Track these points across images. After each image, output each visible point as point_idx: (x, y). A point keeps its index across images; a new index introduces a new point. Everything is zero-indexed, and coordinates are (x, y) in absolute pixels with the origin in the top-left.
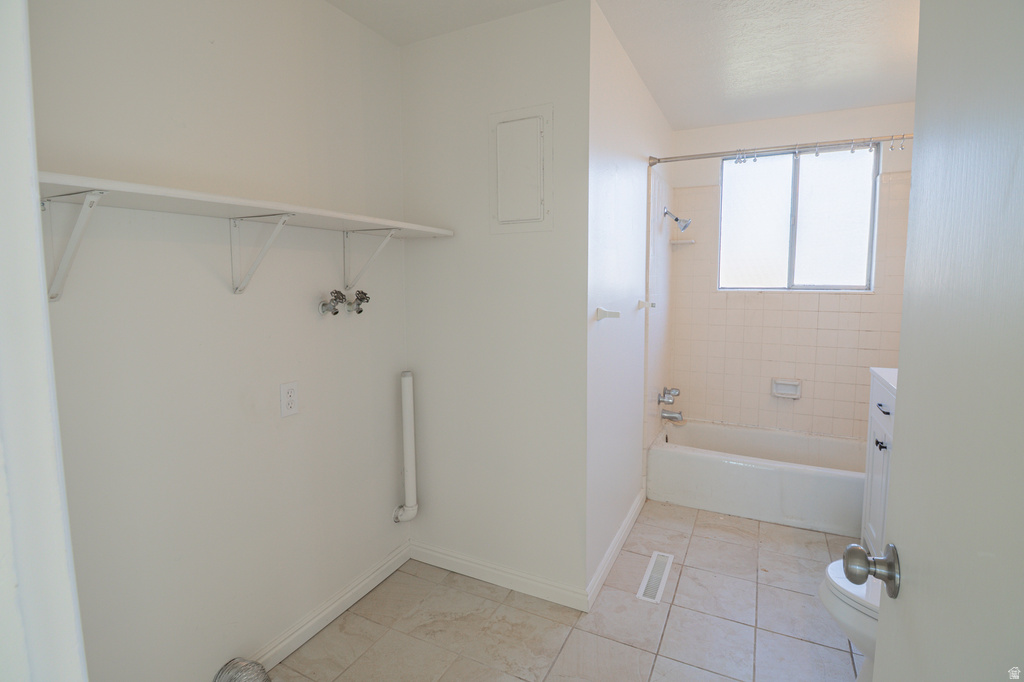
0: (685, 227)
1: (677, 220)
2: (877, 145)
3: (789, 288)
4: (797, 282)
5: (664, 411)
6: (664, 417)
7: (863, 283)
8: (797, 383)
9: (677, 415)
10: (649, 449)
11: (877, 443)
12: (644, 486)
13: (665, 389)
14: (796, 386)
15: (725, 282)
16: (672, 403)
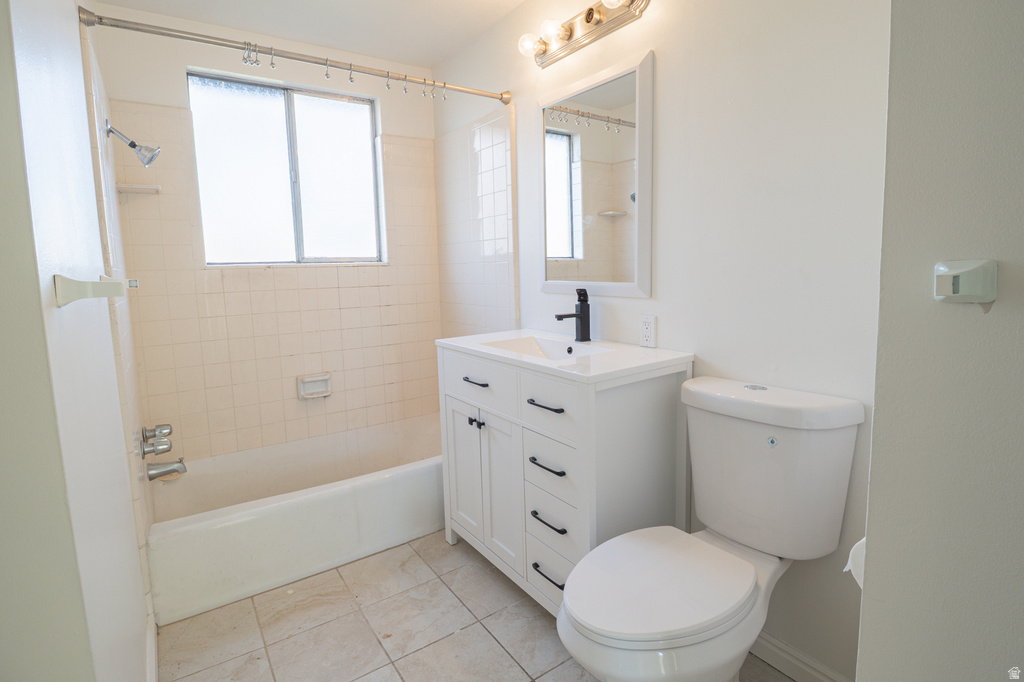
0: (151, 160)
1: (133, 145)
2: (372, 102)
3: (299, 262)
4: (308, 253)
5: (150, 466)
6: (152, 478)
7: (374, 254)
8: (326, 377)
9: (176, 466)
10: (147, 544)
11: (471, 421)
12: (150, 611)
13: (144, 431)
14: (326, 380)
15: (212, 256)
16: (168, 450)
